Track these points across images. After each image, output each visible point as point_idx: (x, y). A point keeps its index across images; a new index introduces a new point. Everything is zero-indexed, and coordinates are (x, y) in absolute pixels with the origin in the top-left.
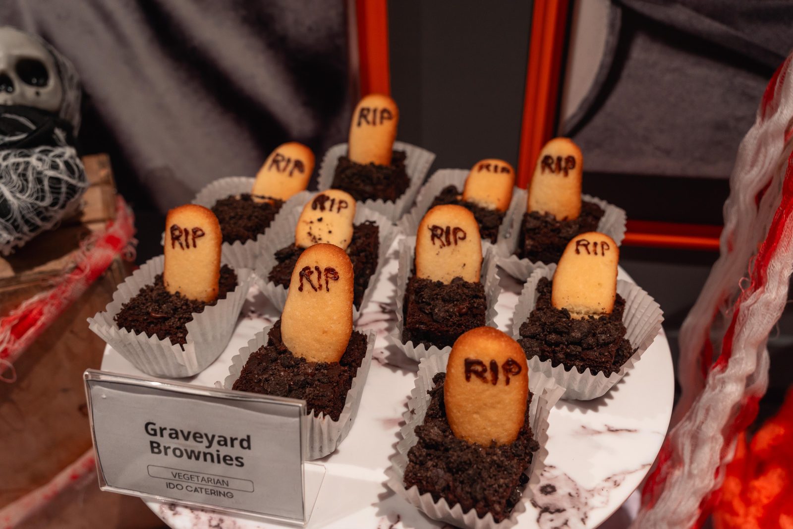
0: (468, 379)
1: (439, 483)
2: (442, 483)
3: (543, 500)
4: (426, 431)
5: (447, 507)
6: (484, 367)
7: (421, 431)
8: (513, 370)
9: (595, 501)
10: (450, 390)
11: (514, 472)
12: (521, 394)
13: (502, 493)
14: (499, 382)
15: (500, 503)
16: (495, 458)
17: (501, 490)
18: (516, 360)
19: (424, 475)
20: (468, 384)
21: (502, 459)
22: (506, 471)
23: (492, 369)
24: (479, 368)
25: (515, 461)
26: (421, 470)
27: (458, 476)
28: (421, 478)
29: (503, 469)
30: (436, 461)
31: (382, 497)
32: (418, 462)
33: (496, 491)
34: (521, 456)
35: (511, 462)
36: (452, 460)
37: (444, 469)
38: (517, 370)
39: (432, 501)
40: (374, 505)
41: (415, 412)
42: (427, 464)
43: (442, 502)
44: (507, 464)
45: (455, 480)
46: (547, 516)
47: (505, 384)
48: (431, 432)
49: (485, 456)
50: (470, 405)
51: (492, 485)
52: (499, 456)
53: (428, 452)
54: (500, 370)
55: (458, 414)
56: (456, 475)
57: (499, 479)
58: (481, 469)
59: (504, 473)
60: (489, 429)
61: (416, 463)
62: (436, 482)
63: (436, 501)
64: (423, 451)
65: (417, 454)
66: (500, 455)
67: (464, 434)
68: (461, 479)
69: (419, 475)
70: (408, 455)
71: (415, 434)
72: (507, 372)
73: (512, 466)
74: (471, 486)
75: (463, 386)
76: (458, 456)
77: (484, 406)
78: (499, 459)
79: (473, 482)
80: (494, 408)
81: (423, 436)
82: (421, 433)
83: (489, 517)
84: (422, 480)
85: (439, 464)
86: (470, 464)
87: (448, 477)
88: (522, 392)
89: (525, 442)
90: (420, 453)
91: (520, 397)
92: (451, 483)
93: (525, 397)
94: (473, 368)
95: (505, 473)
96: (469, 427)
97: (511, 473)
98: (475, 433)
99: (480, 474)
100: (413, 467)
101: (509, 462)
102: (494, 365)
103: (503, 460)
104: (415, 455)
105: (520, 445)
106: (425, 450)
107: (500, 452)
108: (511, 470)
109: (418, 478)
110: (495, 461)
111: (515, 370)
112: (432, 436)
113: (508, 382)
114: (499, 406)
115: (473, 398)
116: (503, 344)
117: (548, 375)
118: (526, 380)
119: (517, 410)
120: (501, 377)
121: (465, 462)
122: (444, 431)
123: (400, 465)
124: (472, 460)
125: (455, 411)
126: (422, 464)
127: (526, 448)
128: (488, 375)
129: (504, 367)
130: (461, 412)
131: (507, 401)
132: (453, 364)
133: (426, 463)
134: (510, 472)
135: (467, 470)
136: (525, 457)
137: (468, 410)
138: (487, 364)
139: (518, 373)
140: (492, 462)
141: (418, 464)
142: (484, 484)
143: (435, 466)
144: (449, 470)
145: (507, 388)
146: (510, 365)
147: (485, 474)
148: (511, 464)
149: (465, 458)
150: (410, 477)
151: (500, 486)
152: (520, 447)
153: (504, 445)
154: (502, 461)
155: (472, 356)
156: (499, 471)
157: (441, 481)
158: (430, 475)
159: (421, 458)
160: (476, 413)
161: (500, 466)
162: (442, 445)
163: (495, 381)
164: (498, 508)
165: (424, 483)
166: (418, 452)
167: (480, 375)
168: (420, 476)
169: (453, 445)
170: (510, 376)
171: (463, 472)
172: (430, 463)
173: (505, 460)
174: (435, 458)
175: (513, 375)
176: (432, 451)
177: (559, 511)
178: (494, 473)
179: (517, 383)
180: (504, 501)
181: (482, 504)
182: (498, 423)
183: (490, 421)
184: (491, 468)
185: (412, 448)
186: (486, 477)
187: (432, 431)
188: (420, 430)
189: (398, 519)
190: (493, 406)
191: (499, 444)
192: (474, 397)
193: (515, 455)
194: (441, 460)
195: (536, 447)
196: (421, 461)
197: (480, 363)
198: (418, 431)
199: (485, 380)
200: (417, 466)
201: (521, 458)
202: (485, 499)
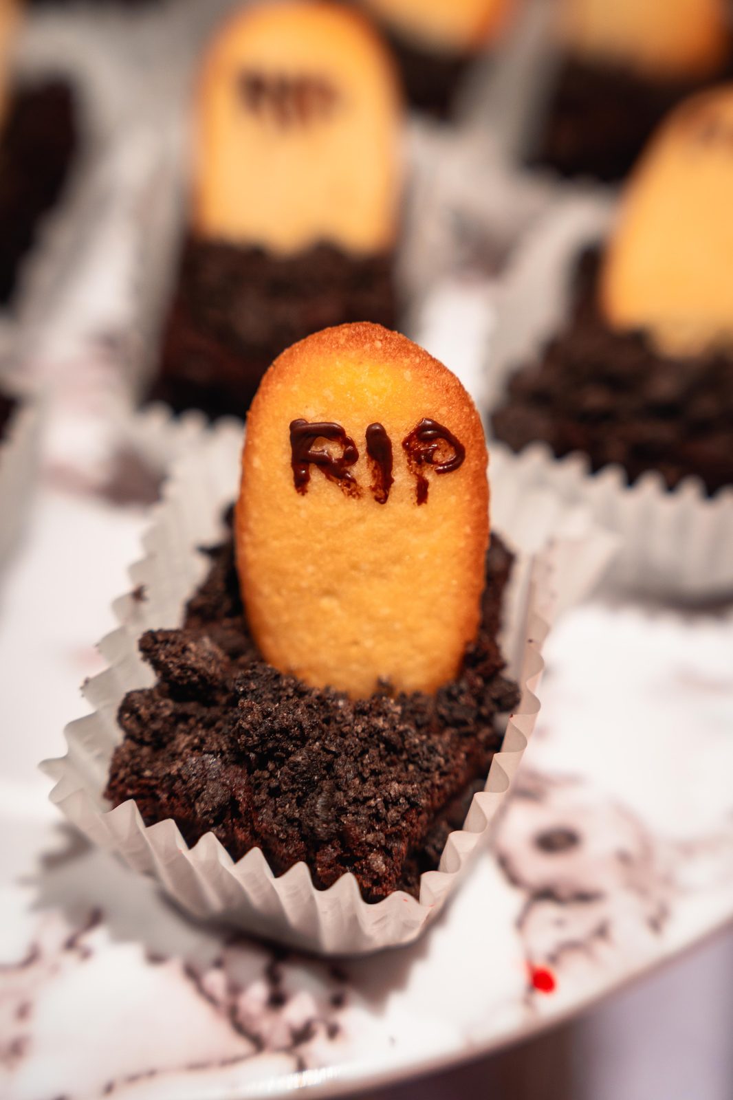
0: (301, 484)
1: (205, 795)
2: (214, 794)
3: (538, 868)
4: (173, 643)
5: (223, 856)
6: (350, 448)
7: (157, 646)
8: (438, 456)
9: (697, 872)
10: (251, 525)
11: (439, 767)
12: (467, 536)
13: (394, 824)
14: (394, 493)
15: (386, 852)
16: (380, 722)
17: (393, 814)
18: (446, 424)
19: (162, 774)
20: (303, 501)
21: (401, 728)
22: (413, 763)
23: (371, 451)
24: (335, 451)
25: (447, 737)
26: (157, 760)
27: (266, 775)
28: (154, 782)
29: (404, 757)
30: (201, 733)
31: (52, 862)
32: (147, 738)
33: (377, 817)
34: (464, 723)
35: (429, 737)
36: (246, 726)
37: (223, 753)
38: (451, 456)
39: (180, 843)
40: (25, 881)
41: (147, 593)
42: (176, 742)
43: (209, 843)
44: (417, 741)
45: (254, 787)
46: (547, 912)
47: (415, 499)
48: (190, 650)
49: (351, 717)
50: (311, 569)
51: (368, 799)
52: (392, 720)
53: (181, 711)
54: (398, 453)
55: (277, 600)
56: (257, 773)
57: (387, 782)
58: (336, 755)
59: (407, 769)
60: (369, 643)
61: (141, 742)
62: (198, 793)
63: (191, 842)
64: (162, 704)
65: (142, 711)
66: (396, 717)
67: (294, 661)
68: (274, 784)
69: (148, 773)
70: (120, 719)
71: (139, 655)
72: (420, 463)
73: (432, 750)
74: (300, 803)
75: (286, 509)
76: (267, 715)
77: (353, 573)
78: (394, 728)
79: (305, 787)
80: (383, 576)
81: (162, 657)
82: (157, 650)
83: (347, 884)
84: (156, 787)
85: (209, 740)
86: (303, 739)
87: (237, 778)
88: (468, 529)
89: (479, 682)
90: (153, 708)
91: (462, 544)
92: (241, 795)
93: (481, 544)
94: (315, 450)
95: (411, 767)
96: (309, 640)
97: (428, 770)
98: (327, 657)
99: (329, 767)
100: (133, 753)
101: (424, 737)
102: (378, 440)
103: (406, 731)
104: (139, 718)
105: (461, 692)
106: (170, 702)
107: (398, 709)
108: (428, 760)
109: (143, 781)
110: (379, 731)
111: (444, 456)
112: (191, 660)
113: (422, 494)
114: (397, 569)
115: (318, 547)
116: (408, 374)
117: (571, 500)
118: (481, 492)
119: (454, 582)
120: (402, 477)
121: (285, 731)
122: (234, 654)
123: (97, 752)
124: (306, 724)
125: (266, 589)
126: (159, 743)
127: (480, 701)
128: (362, 472)
129: (407, 444)
130: (284, 592)
131: (421, 556)
132: (257, 441)
133: (173, 739)
134: (425, 764)
135: (290, 754)
136: (479, 730)
137: (304, 584)
138: (358, 435)
139: (453, 466)
140: (371, 736)
141: (148, 744)
142: (339, 795)
143: (197, 748)
144: (237, 756)
145: (420, 512)
146: (429, 440)
147: (345, 768)
148: (431, 742)
149: (285, 718)
150: (122, 781)
151: (389, 802)
152: (463, 700)
153: (417, 695)
154: (402, 735)
155: (314, 415)
156: (392, 764)
157: (211, 788)
158: (179, 770)
159: (156, 726)
160: (329, 593)
161: (393, 749)
162: (225, 690)
163: (383, 488)
164: (378, 862)
165: (164, 797)
166: (147, 708)
167: (337, 472)
168: (150, 778)
169: (253, 686)
170: (429, 476)
171: (281, 762)
172: (183, 741)
173: (413, 730)
174: (200, 725)
175: (439, 472)
176: (190, 707)
177: (584, 897)
178: (373, 767)
179: (453, 499)
180: (401, 847)
181: (331, 852)
182: (398, 626)
183: (371, 618)
184: (364, 752)
185: (129, 695)
186: (350, 775)
187: (192, 645)
188: (156, 642)
189: (95, 918)
190: (378, 572)
191: (398, 691)
192: (320, 542)
193: (445, 723)
194: (218, 730)
195: (510, 700)
196: (155, 734)
197: (335, 433)
198: (149, 646)
199: (350, 487)
200: (145, 751)
201: (464, 729)
202: (342, 837)
